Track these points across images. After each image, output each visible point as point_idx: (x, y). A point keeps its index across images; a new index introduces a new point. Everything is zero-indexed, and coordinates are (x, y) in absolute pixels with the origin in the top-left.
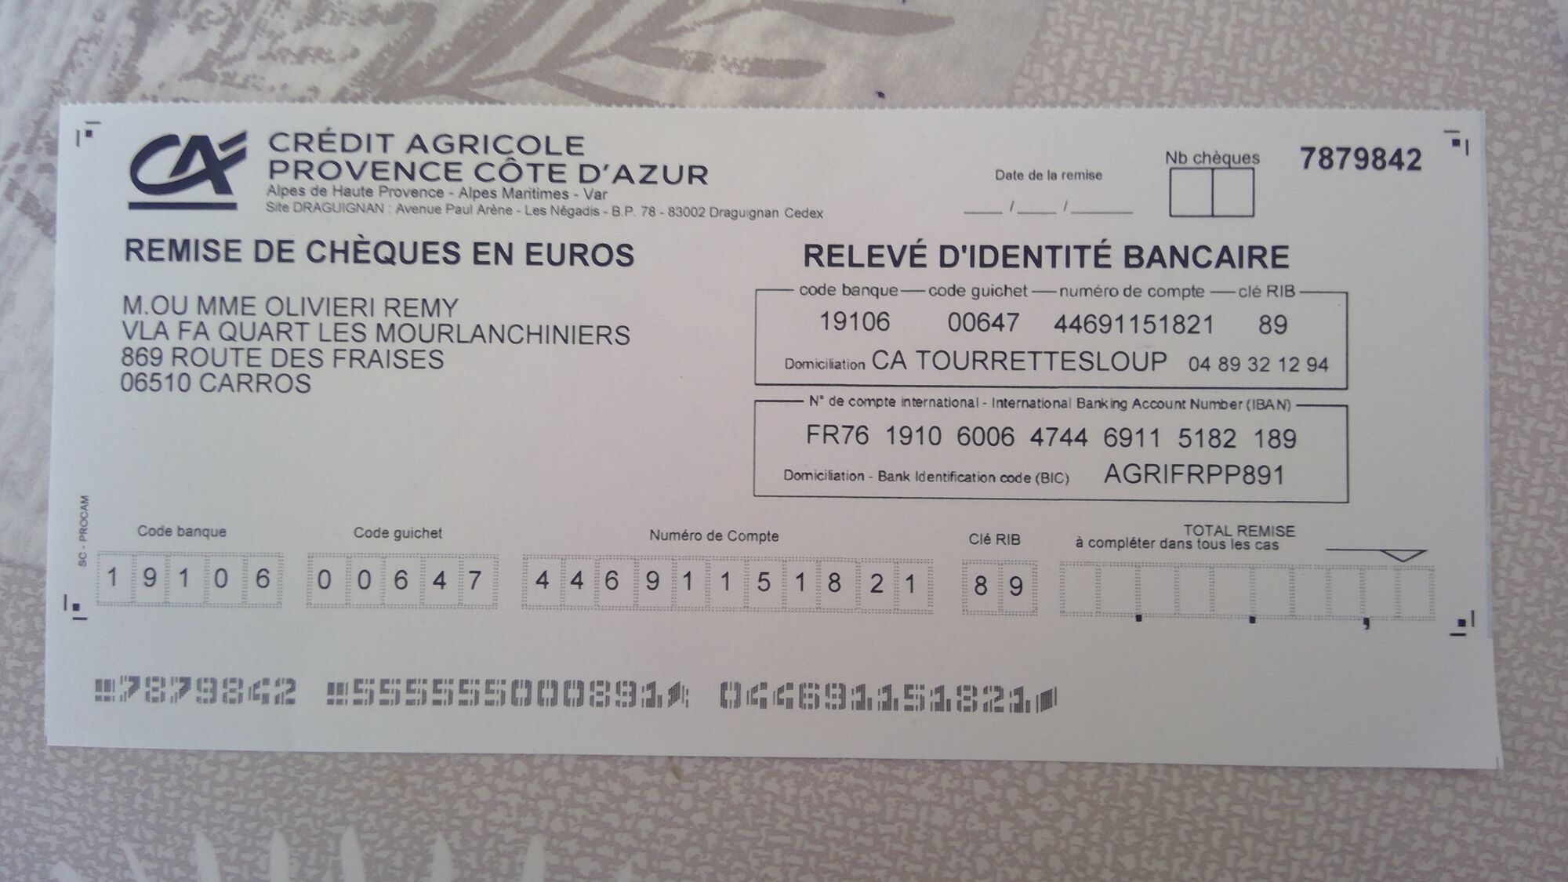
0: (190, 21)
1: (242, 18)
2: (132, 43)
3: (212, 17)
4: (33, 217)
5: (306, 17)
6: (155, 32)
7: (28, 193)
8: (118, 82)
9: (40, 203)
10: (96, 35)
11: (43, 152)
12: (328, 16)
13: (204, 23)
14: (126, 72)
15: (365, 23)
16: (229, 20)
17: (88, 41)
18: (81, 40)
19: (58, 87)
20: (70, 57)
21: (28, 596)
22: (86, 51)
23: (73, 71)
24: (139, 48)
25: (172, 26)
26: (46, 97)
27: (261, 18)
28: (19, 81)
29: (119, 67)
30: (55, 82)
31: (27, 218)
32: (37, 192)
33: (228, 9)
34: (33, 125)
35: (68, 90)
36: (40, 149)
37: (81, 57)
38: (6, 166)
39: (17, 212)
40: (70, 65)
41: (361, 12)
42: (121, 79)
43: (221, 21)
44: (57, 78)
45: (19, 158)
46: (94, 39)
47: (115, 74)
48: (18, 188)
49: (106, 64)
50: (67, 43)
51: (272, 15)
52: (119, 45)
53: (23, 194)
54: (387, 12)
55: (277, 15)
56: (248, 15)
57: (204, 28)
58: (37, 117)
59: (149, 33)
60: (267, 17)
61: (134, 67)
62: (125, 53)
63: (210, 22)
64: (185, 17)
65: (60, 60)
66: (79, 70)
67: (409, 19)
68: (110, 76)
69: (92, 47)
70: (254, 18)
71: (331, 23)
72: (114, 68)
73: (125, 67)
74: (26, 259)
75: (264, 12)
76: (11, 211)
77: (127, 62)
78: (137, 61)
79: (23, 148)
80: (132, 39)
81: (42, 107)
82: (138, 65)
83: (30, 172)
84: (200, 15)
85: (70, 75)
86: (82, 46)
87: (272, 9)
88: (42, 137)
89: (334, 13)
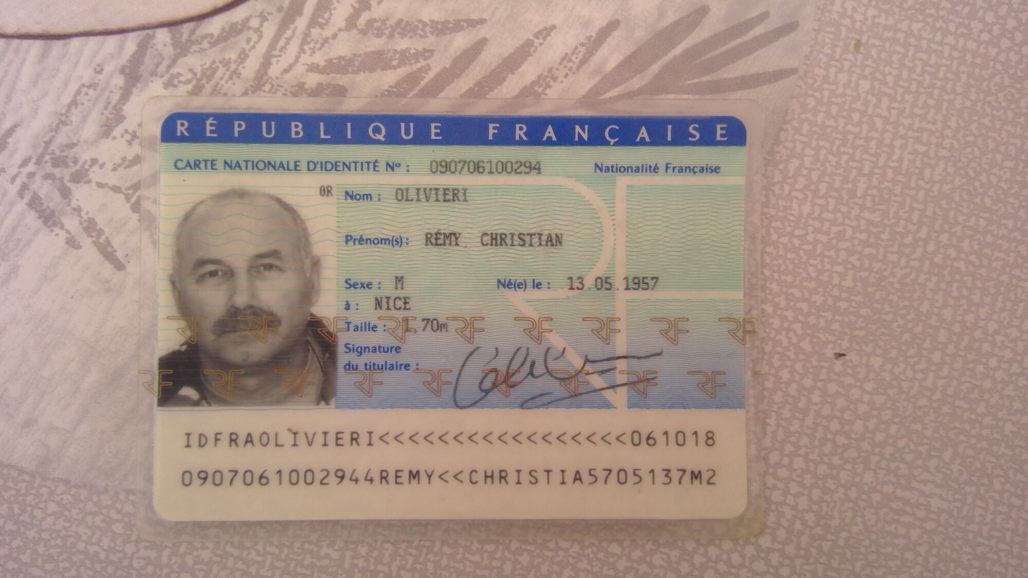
0: (165, 79)
1: (204, 81)
2: (121, 91)
3: (181, 78)
4: (37, 212)
5: (252, 86)
6: (139, 85)
7: (35, 193)
8: (108, 119)
9: (43, 202)
10: (95, 83)
11: (49, 164)
12: (267, 87)
13: (176, 82)
14: (114, 112)
15: (295, 94)
16: (194, 82)
17: (89, 87)
18: (83, 85)
19: (63, 118)
20: (75, 96)
21: (10, 489)
22: (87, 94)
23: (76, 108)
24: (126, 95)
25: (152, 82)
26: (54, 125)
27: (218, 83)
28: (36, 111)
29: (110, 107)
30: (62, 115)
31: (33, 211)
32: (42, 193)
33: (195, 74)
34: (43, 145)
35: (71, 121)
36: (47, 162)
37: (82, 98)
38: (20, 173)
39: (26, 207)
40: (74, 103)
41: (293, 86)
42: (110, 116)
43: (187, 82)
44: (64, 111)
45: (31, 167)
46: (93, 85)
47: (106, 112)
48: (28, 189)
49: (101, 105)
50: (73, 87)
51: (227, 82)
52: (111, 92)
53: (32, 194)
54: (311, 88)
55: (230, 82)
56: (209, 81)
57: (176, 86)
58: (47, 139)
59: (134, 85)
60: (222, 82)
61: (121, 109)
62: (115, 97)
63: (180, 82)
64: (162, 76)
65: (66, 99)
66: (80, 107)
67: (326, 94)
68: (103, 114)
69: (91, 92)
70: (213, 82)
71: (269, 92)
72: (106, 108)
73: (114, 108)
74: (30, 242)
75: (221, 79)
76: (21, 206)
77: (116, 105)
78: (124, 105)
79: (34, 160)
80: (121, 88)
81: (51, 132)
82: (123, 108)
83: (38, 179)
84: (173, 76)
85: (73, 110)
86: (84, 90)
87: (226, 77)
88: (49, 154)
89: (273, 85)
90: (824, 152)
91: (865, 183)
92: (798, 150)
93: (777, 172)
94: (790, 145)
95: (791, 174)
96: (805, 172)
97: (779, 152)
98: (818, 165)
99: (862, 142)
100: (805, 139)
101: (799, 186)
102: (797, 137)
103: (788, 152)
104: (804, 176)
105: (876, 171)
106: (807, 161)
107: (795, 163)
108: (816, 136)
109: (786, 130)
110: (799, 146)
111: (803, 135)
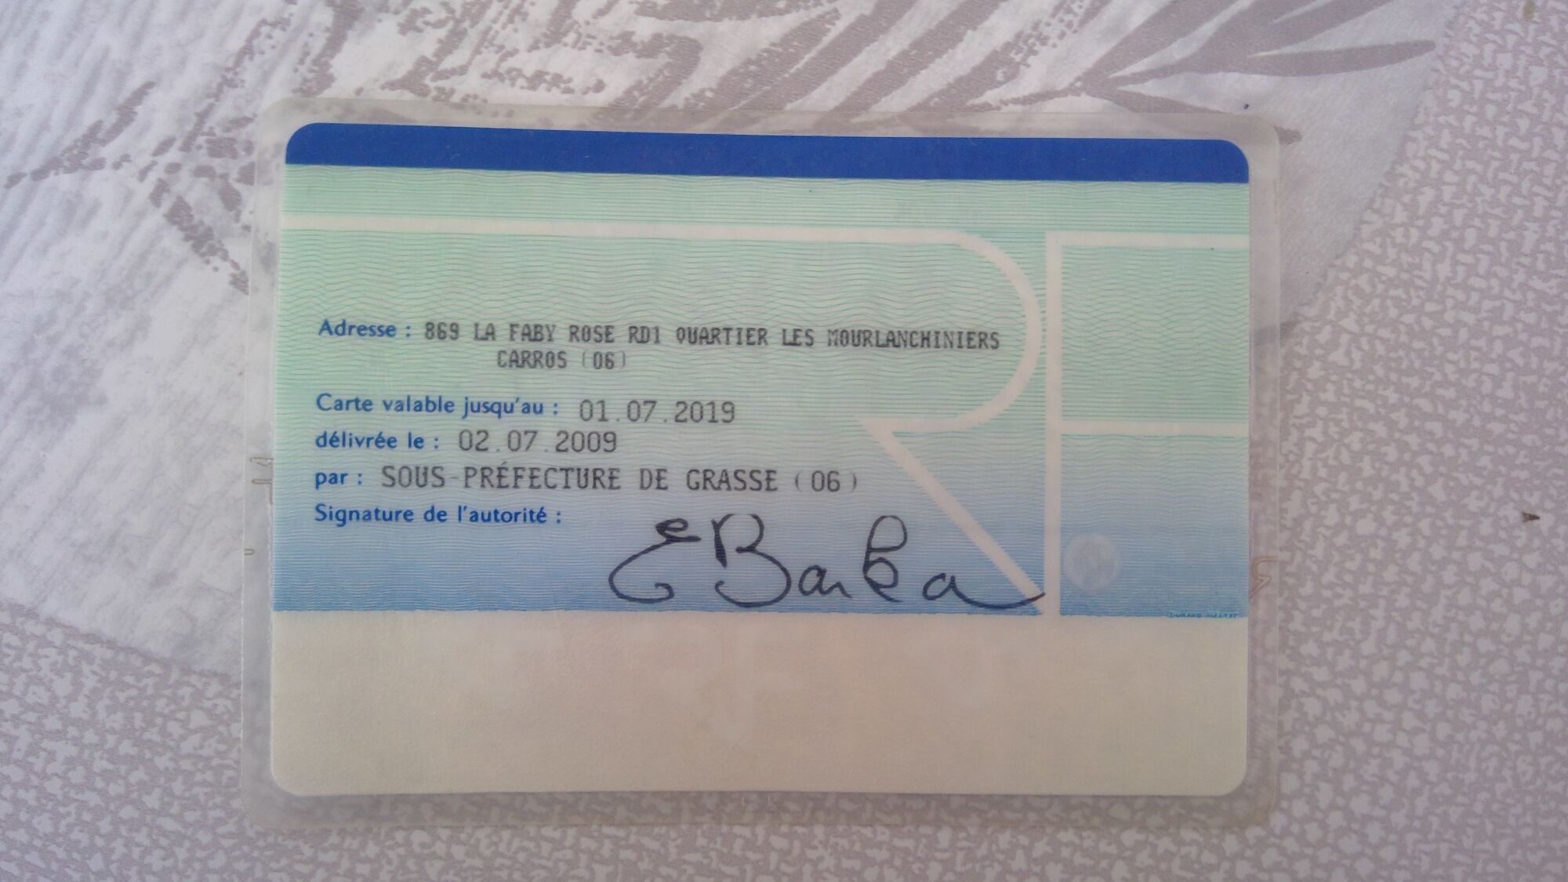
0: (402, 18)
1: (466, 24)
2: (327, 35)
3: (429, 18)
4: (183, 229)
5: (545, 35)
6: (358, 26)
7: (180, 199)
8: (305, 80)
9: (192, 213)
10: (283, 19)
11: (204, 151)
12: (571, 38)
13: (419, 23)
14: (316, 68)
15: (616, 51)
16: (450, 25)
17: (274, 25)
18: (264, 22)
19: (230, 75)
20: (250, 39)
21: (129, 686)
22: (270, 37)
23: (251, 58)
24: (335, 42)
25: (380, 21)
26: (214, 86)
27: (490, 28)
28: (183, 62)
29: (309, 60)
30: (228, 70)
31: (175, 228)
32: (191, 199)
33: (452, 11)
34: (194, 119)
35: (243, 81)
36: (200, 147)
37: (261, 43)
38: (154, 163)
39: (163, 221)
40: (248, 51)
41: (612, 38)
42: (310, 76)
43: (439, 24)
44: (230, 64)
45: (173, 155)
46: (281, 23)
47: (303, 69)
48: (168, 191)
49: (293, 55)
50: (247, 25)
51: (504, 27)
52: (311, 35)
53: (173, 199)
54: (642, 42)
55: (510, 26)
56: (474, 24)
57: (420, 30)
58: (201, 108)
59: (350, 26)
60: (497, 27)
61: (327, 65)
62: (318, 44)
63: (427, 23)
64: (397, 13)
65: (236, 44)
66: (258, 59)
67: (668, 53)
68: (296, 70)
69: (278, 34)
70: (481, 26)
71: (574, 46)
72: (302, 62)
73: (315, 62)
74: (169, 278)
75: (495, 21)
76: (156, 218)
77: (320, 56)
78: (332, 57)
79: (178, 143)
80: (328, 30)
81: (208, 96)
82: (332, 62)
83: (185, 174)
84: (416, 14)
85: (247, 62)
86: (265, 29)
87: (504, 18)
88: (203, 134)
89: (580, 35)
90: (1472, 178)
91: (1535, 232)
92: (1433, 174)
93: (1399, 208)
94: (1422, 165)
95: (1421, 212)
96: (1443, 210)
97: (1402, 175)
98: (1465, 199)
99: (1531, 166)
100: (1444, 157)
101: (1434, 231)
102: (1433, 152)
103: (1418, 176)
104: (1442, 216)
105: (1554, 213)
106: (1448, 192)
107: (1429, 194)
108: (1461, 153)
109: (1414, 140)
110: (1435, 167)
111: (1442, 150)
